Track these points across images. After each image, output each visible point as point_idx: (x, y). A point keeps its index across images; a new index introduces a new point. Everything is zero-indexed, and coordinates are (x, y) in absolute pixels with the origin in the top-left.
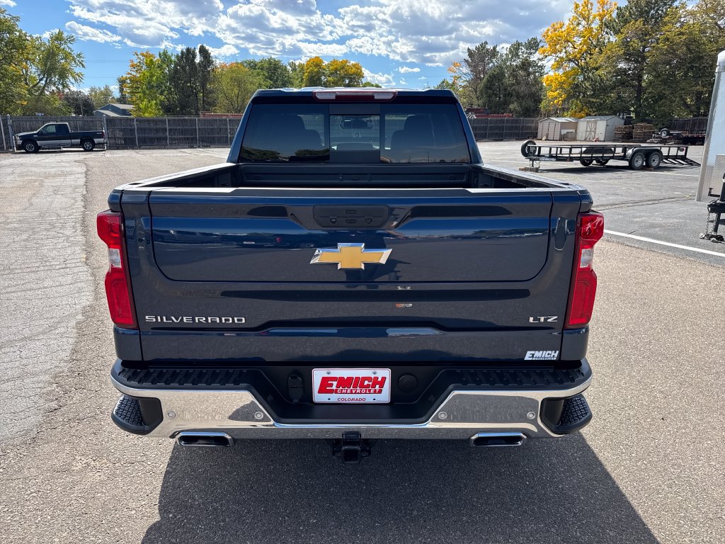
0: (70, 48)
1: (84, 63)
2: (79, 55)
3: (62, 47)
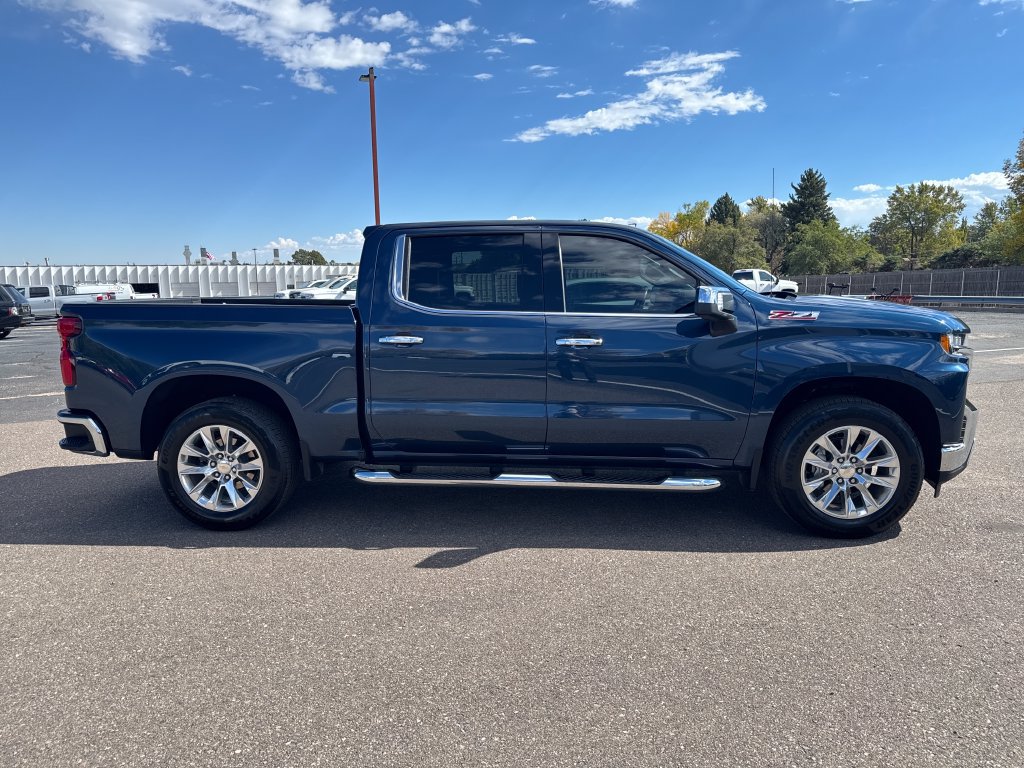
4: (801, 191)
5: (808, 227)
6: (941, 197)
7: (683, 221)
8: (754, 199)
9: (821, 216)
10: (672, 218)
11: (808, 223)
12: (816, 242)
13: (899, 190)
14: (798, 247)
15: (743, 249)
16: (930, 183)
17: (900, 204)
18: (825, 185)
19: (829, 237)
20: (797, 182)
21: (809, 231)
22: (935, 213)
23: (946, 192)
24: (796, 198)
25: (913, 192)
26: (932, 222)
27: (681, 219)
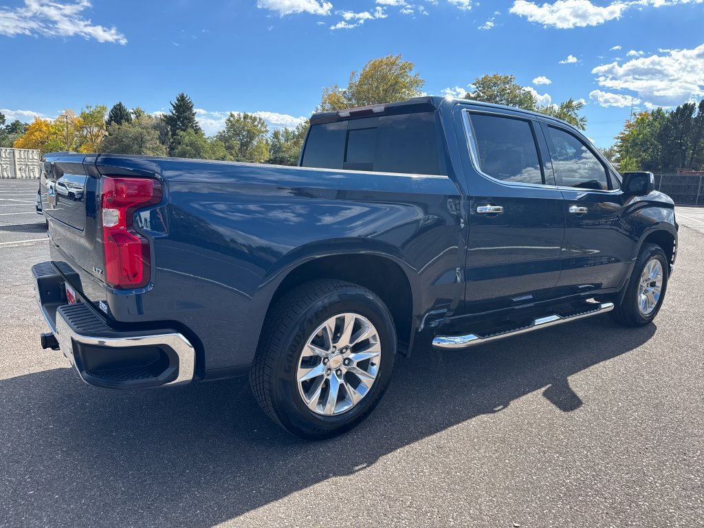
0: (575, 114)
1: (585, 127)
2: (582, 120)
3: (569, 113)
4: (177, 108)
5: (185, 134)
6: (256, 123)
7: (88, 119)
8: (135, 109)
9: (192, 127)
10: (76, 116)
11: (184, 130)
12: (192, 144)
13: (232, 115)
14: (180, 147)
15: (148, 145)
16: (250, 114)
17: (233, 125)
18: (192, 106)
19: (200, 142)
20: (175, 101)
21: (186, 136)
22: (253, 133)
23: (258, 120)
24: (174, 112)
25: (240, 118)
26: (252, 138)
27: (85, 117)
